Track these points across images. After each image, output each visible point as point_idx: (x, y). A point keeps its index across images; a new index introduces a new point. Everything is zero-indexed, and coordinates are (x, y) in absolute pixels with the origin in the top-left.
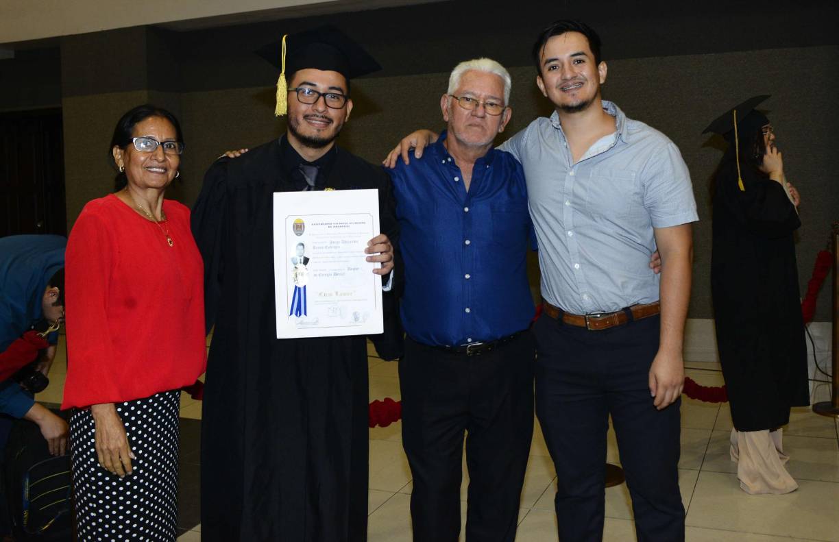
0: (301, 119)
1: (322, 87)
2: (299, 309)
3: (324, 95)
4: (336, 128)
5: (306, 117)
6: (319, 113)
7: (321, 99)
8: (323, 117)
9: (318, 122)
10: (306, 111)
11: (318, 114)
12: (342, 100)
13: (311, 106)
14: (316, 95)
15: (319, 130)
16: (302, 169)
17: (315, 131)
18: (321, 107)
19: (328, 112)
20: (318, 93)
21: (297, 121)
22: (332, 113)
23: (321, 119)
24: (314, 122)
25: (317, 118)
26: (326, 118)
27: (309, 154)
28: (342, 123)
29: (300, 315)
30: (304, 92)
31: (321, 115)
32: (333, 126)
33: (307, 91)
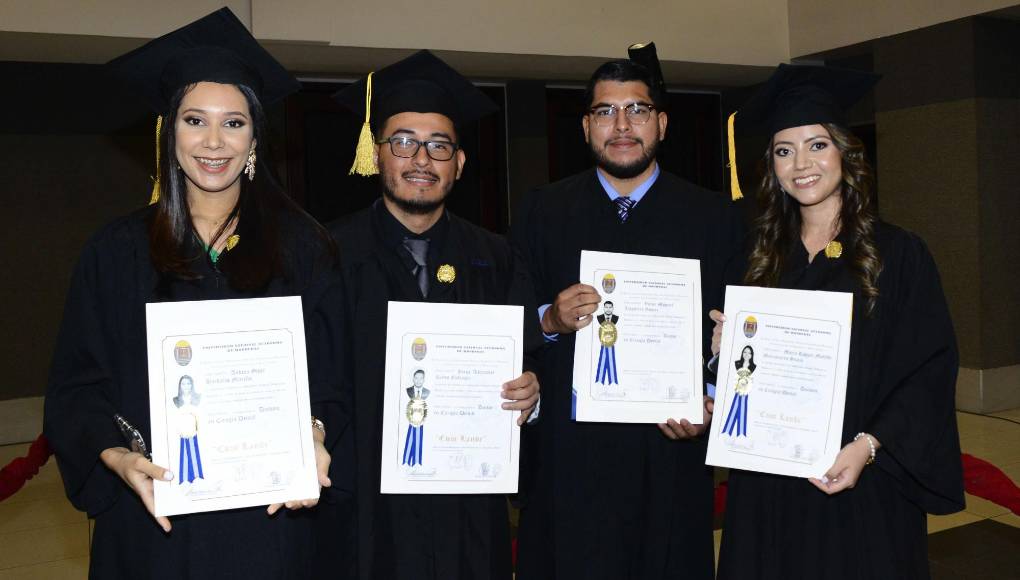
0: (399, 178)
1: (422, 134)
2: (413, 453)
3: (425, 144)
4: (445, 188)
5: (405, 175)
6: (421, 167)
7: (422, 149)
8: (426, 172)
9: (421, 180)
10: (404, 167)
11: (419, 169)
12: (450, 148)
13: (409, 160)
14: (415, 145)
15: (422, 191)
16: (408, 245)
17: (418, 191)
18: (423, 161)
19: (432, 166)
20: (418, 142)
21: (394, 181)
22: (438, 167)
23: (425, 175)
24: (415, 180)
25: (419, 175)
26: (430, 173)
27: (415, 223)
28: (452, 180)
29: (414, 464)
30: (400, 143)
31: (424, 169)
32: (442, 183)
33: (405, 140)
